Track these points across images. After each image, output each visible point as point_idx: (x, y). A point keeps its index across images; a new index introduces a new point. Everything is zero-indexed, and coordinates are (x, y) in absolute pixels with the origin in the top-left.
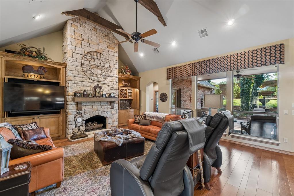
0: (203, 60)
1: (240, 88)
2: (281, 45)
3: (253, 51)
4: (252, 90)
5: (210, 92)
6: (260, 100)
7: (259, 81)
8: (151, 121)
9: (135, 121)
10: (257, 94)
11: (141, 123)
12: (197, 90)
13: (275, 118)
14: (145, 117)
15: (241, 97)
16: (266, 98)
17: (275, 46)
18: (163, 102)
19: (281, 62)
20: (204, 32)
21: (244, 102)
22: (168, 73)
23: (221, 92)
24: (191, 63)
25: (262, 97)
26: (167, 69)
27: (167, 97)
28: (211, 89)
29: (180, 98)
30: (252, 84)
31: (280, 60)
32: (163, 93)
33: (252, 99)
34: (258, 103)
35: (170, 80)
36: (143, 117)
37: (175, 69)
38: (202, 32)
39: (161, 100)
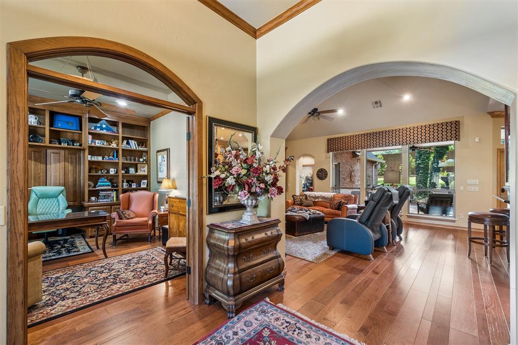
0: (375, 131)
1: (414, 160)
2: (456, 121)
3: (430, 125)
4: (432, 164)
5: (374, 167)
6: (443, 179)
7: (442, 151)
8: (315, 202)
9: (295, 202)
10: (438, 170)
11: (304, 205)
12: (366, 165)
13: (452, 195)
14: (306, 197)
15: (417, 174)
16: (450, 176)
17: (451, 123)
18: (322, 179)
19: (457, 139)
20: (377, 103)
21: (420, 181)
22: (330, 144)
23: (386, 166)
24: (361, 133)
25: (445, 174)
26: (328, 140)
27: (327, 174)
28: (376, 162)
29: (339, 175)
30: (432, 155)
31: (455, 137)
32: (322, 169)
33: (431, 176)
34: (441, 182)
35: (331, 153)
36: (304, 198)
37: (339, 140)
38: (376, 103)
39: (318, 177)
